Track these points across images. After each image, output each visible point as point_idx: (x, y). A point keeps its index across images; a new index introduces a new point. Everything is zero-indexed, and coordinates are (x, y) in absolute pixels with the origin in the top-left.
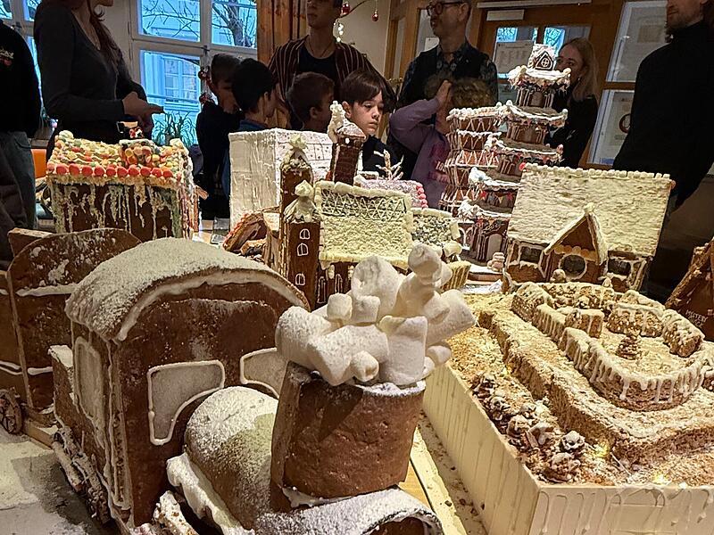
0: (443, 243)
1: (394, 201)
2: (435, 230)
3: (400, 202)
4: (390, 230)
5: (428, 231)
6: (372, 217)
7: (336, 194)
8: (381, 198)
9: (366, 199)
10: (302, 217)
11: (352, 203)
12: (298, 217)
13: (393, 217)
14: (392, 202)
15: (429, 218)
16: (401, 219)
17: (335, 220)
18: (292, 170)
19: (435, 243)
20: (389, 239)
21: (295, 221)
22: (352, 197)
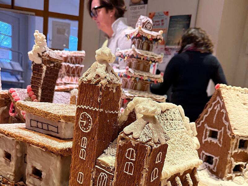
3: (178, 113)
10: (159, 139)
12: (156, 140)
21: (155, 146)
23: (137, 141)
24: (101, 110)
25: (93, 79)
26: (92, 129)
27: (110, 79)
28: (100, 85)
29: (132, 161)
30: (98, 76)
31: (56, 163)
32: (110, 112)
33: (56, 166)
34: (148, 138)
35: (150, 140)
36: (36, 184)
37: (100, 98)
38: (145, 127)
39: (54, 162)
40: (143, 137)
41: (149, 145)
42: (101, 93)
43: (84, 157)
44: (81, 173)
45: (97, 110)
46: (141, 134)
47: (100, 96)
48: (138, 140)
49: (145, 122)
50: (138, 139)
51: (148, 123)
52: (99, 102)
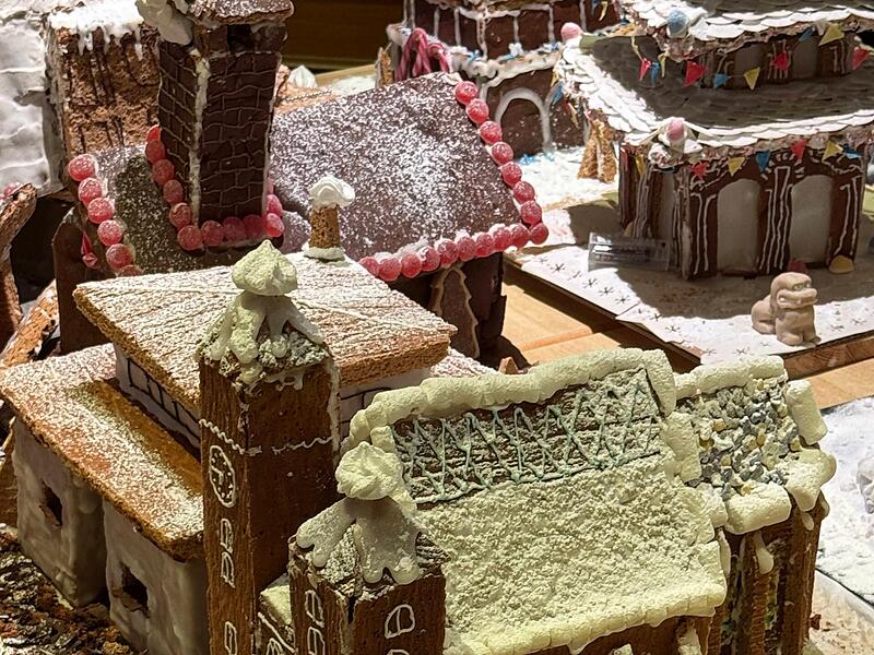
0: (782, 465)
1: (620, 390)
2: (748, 431)
3: (639, 388)
4: (630, 496)
5: (728, 441)
6: (563, 466)
7: (437, 423)
8: (575, 388)
9: (529, 408)
10: (386, 571)
11: (491, 437)
12: (374, 575)
13: (628, 444)
14: (611, 394)
15: (723, 396)
16: (654, 446)
17: (453, 515)
18: (271, 380)
19: (755, 475)
20: (635, 527)
21: (366, 595)
22: (484, 414)
23: (321, 576)
24: (257, 450)
25: (224, 359)
26: (237, 500)
27: (273, 361)
28: (237, 385)
29: (318, 627)
30: (233, 357)
31: (176, 575)
32: (295, 448)
33: (176, 584)
34: (342, 572)
35: (345, 580)
36: (135, 626)
37: (245, 420)
38: (345, 535)
39: (171, 570)
40: (333, 566)
41: (343, 594)
42: (245, 407)
43: (230, 578)
44: (231, 625)
45: (242, 451)
46: (332, 555)
47: (244, 415)
48: (323, 572)
49: (348, 519)
50: (320, 569)
51: (354, 522)
52: (242, 430)
